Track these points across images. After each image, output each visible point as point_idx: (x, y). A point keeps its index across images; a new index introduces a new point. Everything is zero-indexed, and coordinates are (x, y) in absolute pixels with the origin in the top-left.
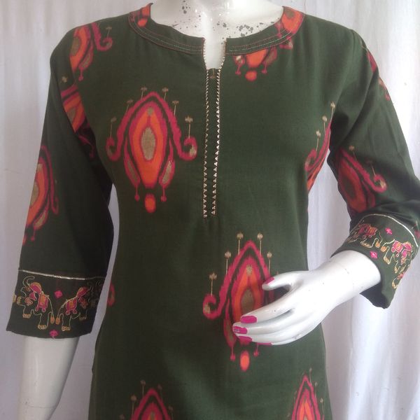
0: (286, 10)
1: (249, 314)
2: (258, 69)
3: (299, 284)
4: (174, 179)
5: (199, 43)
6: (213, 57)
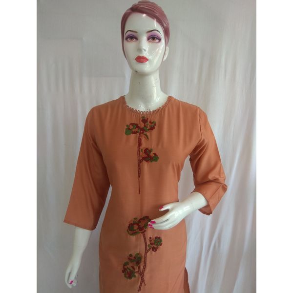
1: (153, 220)
3: (173, 209)
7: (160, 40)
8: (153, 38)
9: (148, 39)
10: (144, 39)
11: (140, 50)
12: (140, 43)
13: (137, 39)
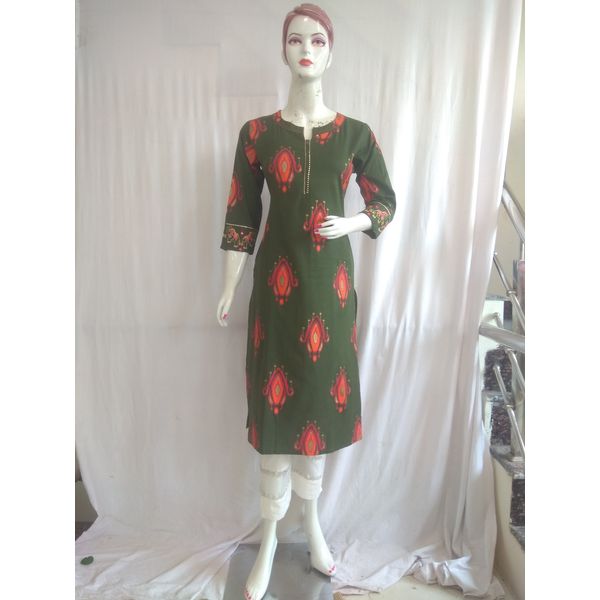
0: (339, 115)
2: (325, 140)
4: (294, 180)
5: (302, 129)
6: (307, 135)
7: (324, 43)
8: (317, 41)
9: (313, 42)
10: (308, 42)
11: (304, 52)
12: (304, 46)
13: (300, 42)
